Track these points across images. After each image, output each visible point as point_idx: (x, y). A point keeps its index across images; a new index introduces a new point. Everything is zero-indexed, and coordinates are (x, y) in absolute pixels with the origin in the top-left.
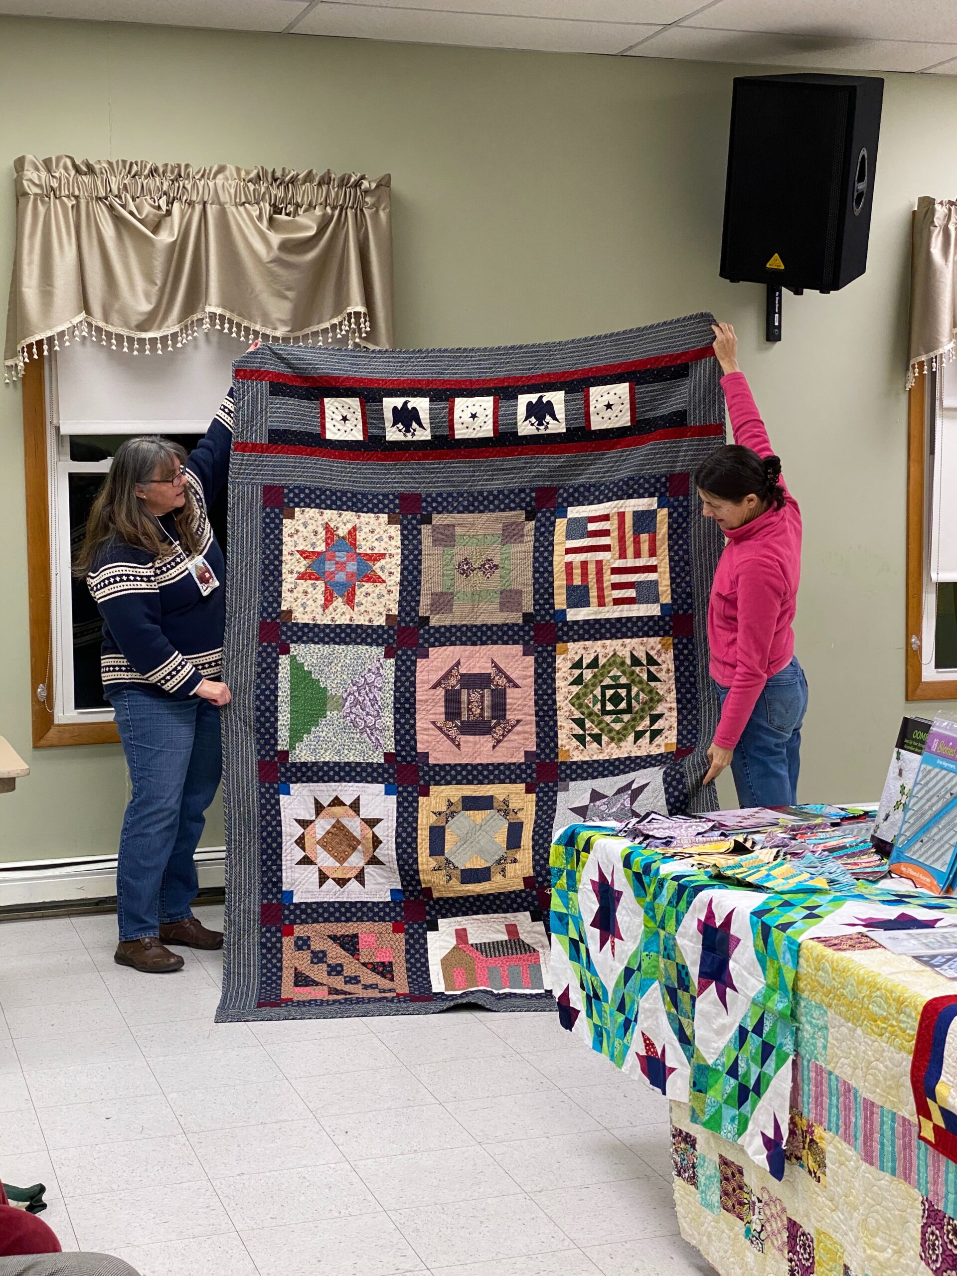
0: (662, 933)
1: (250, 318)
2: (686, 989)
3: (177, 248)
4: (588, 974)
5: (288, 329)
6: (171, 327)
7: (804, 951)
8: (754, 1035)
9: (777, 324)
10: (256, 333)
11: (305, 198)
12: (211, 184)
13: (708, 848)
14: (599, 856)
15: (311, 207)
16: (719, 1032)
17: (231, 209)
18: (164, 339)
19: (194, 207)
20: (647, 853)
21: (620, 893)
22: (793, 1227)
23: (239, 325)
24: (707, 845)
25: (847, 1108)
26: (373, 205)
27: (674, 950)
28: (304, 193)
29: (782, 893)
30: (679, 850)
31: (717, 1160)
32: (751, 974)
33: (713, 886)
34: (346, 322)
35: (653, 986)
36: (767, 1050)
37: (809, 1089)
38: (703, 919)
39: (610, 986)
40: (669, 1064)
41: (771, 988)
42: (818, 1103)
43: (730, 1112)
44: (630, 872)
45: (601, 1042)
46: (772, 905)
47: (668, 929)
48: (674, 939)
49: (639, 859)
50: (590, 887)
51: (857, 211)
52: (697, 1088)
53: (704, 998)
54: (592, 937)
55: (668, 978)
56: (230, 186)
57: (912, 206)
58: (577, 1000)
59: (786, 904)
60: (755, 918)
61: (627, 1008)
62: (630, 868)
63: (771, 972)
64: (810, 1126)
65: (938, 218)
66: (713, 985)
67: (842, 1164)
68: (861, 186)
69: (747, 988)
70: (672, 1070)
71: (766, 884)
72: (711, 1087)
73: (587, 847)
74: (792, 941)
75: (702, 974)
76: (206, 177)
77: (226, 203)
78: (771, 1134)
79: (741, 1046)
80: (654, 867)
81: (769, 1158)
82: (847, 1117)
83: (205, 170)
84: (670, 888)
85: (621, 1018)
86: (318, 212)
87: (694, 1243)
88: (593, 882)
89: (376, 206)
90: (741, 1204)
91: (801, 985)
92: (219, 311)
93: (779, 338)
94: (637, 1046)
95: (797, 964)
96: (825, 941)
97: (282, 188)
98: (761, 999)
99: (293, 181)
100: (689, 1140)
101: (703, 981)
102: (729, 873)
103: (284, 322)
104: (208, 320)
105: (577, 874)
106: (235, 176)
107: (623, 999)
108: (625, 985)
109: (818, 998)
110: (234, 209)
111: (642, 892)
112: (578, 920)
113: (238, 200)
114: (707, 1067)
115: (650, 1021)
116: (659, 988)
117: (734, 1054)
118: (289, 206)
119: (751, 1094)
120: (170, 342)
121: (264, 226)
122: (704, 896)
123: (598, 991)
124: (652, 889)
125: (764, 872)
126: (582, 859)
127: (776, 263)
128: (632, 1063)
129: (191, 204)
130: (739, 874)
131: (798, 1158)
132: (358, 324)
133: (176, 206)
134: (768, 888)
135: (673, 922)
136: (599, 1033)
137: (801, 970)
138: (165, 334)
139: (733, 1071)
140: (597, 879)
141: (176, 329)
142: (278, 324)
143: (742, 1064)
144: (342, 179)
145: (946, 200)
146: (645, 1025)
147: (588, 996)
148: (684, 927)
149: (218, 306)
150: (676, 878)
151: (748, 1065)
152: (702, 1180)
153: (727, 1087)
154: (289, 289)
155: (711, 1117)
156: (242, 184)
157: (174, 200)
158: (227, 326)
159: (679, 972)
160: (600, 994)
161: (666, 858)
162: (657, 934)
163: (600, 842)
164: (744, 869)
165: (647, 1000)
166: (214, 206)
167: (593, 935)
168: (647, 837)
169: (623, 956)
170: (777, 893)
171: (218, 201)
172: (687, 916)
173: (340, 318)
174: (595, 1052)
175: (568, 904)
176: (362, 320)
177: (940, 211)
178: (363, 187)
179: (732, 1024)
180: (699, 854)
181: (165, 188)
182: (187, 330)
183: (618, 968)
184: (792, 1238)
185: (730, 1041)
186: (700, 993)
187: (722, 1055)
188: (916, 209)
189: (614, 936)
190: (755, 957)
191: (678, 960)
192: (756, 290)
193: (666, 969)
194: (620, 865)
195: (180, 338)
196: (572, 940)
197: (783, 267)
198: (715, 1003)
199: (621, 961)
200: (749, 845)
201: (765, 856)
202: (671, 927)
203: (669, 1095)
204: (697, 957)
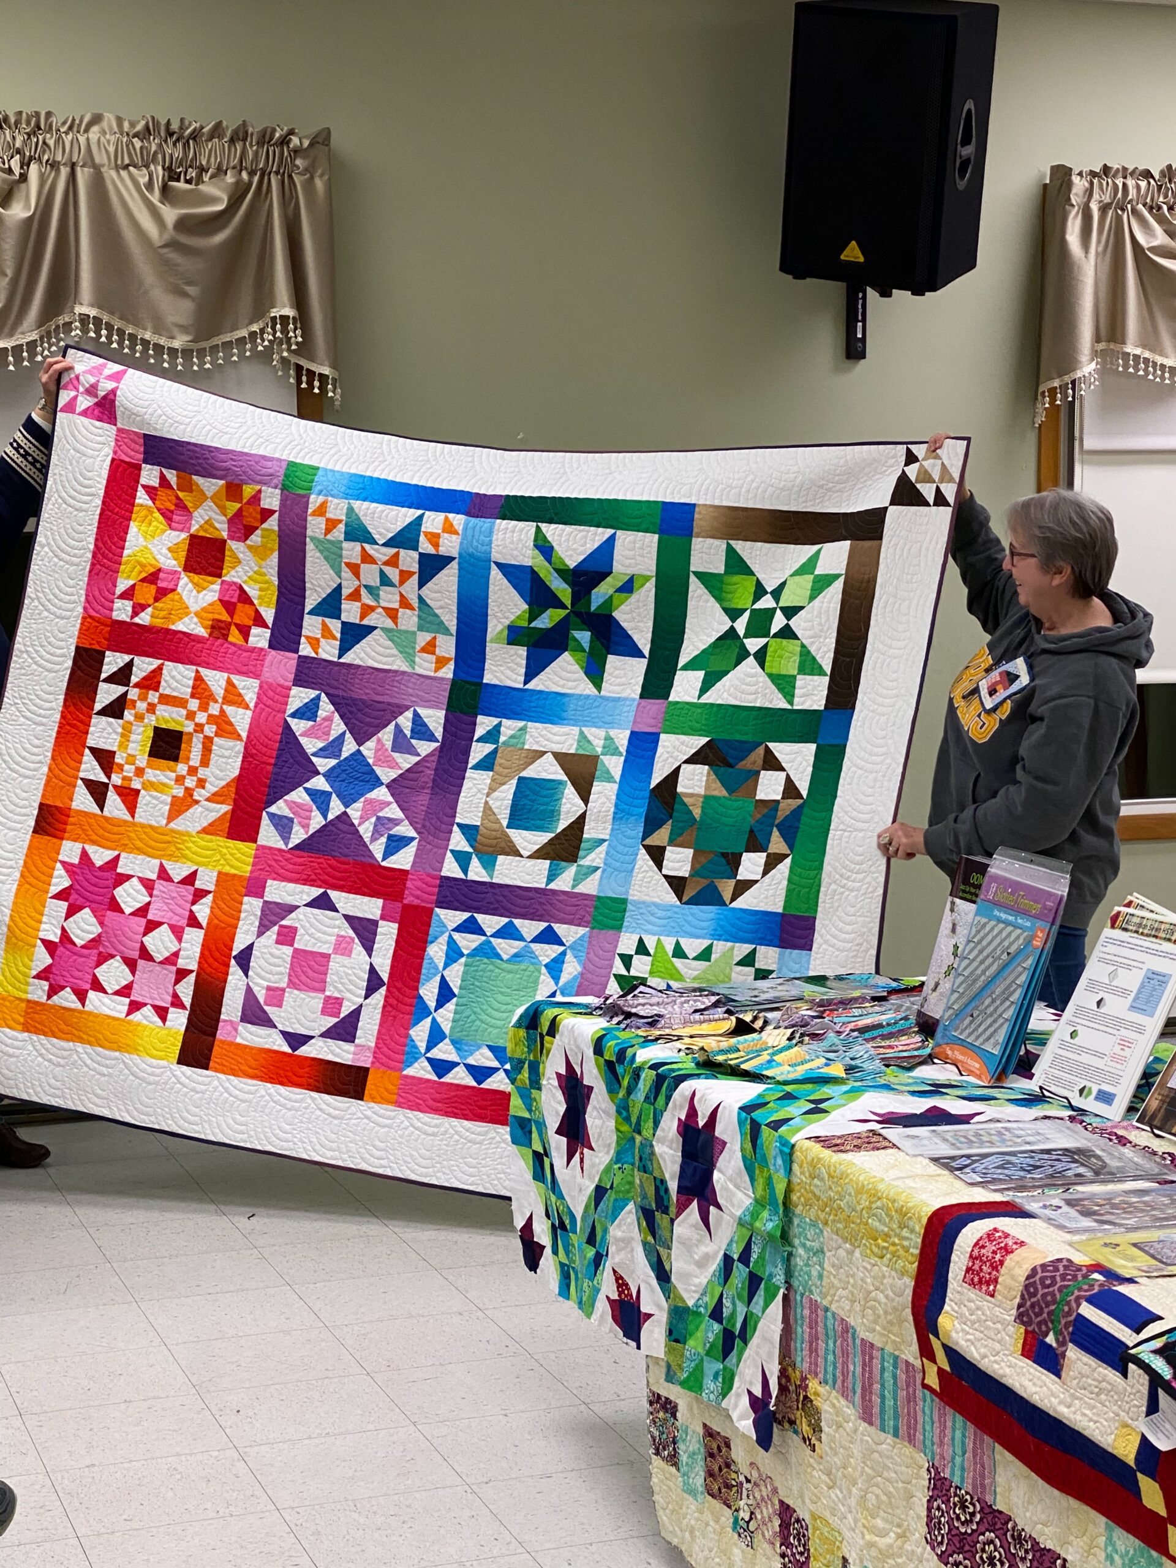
0: (638, 1139)
1: (136, 324)
2: (666, 1211)
3: (35, 225)
4: (553, 1198)
5: (189, 338)
6: (27, 334)
7: (798, 1154)
8: (740, 1265)
9: (859, 336)
10: (145, 343)
11: (213, 159)
12: (82, 139)
13: (705, 1029)
14: (566, 1041)
15: (220, 171)
16: (701, 1264)
17: (110, 174)
18: (17, 349)
19: (58, 171)
20: (624, 1035)
21: (590, 1089)
22: (786, 1511)
23: (121, 333)
24: (704, 1026)
25: (845, 1354)
26: (306, 170)
27: (651, 1160)
28: (210, 153)
29: (786, 1083)
30: (667, 1031)
31: (700, 1430)
32: (737, 1187)
33: (698, 1076)
34: (269, 330)
35: (628, 1208)
36: (754, 1282)
37: (802, 1331)
38: (683, 1118)
39: (578, 1212)
40: (645, 1308)
41: (759, 1203)
42: (814, 1350)
43: (712, 1367)
44: (601, 1060)
45: (568, 1286)
46: (768, 1099)
47: (644, 1133)
48: (652, 1146)
49: (612, 1043)
50: (556, 1083)
51: (962, 185)
52: (674, 1336)
53: (683, 1221)
54: (558, 1148)
55: (644, 1197)
56: (109, 142)
57: (1043, 176)
58: (542, 1233)
59: (789, 1097)
60: (744, 1114)
61: (598, 1238)
62: (602, 1055)
63: (760, 1182)
64: (804, 1379)
65: (1076, 194)
66: (695, 1204)
67: (839, 1426)
68: (967, 151)
69: (733, 1205)
70: (649, 1316)
71: (765, 1073)
72: (691, 1335)
73: (553, 1030)
74: (784, 1142)
75: (681, 1189)
76: (75, 129)
77: (103, 165)
78: (758, 1392)
79: (726, 1280)
80: (630, 1052)
81: (756, 1424)
82: (845, 1364)
83: (74, 120)
84: (647, 1078)
85: (591, 1253)
86: (230, 179)
87: (675, 1541)
88: (559, 1075)
89: (310, 171)
90: (729, 1487)
91: (794, 1197)
92: (93, 312)
93: (862, 355)
94: (608, 1288)
95: (790, 1171)
96: (825, 1142)
97: (180, 145)
98: (748, 1218)
99: (195, 136)
100: (668, 1407)
101: (684, 1198)
102: (720, 1058)
103: (184, 329)
104: (77, 324)
105: (541, 1066)
106: (116, 129)
107: (593, 1228)
108: (596, 1209)
109: (813, 1213)
110: (113, 173)
111: (616, 1086)
112: (541, 1126)
113: (119, 162)
114: (687, 1309)
115: (622, 1255)
116: (634, 1211)
117: (718, 1290)
118: (190, 170)
119: (737, 1341)
120: (25, 354)
121: (155, 198)
122: (686, 1087)
123: (564, 1218)
124: (625, 1083)
125: (765, 1056)
126: (546, 1045)
127: (853, 253)
128: (602, 1311)
129: (54, 165)
130: (733, 1059)
131: (792, 1423)
132: (285, 331)
133: (34, 168)
134: (768, 1077)
135: (651, 1123)
136: (565, 1274)
137: (795, 1180)
138: (18, 343)
139: (716, 1314)
140: (563, 1071)
141: (34, 336)
142: (176, 331)
143: (727, 1303)
144: (263, 134)
145: (1086, 169)
146: (617, 1260)
147: (553, 1225)
148: (663, 1130)
149: (92, 306)
150: (655, 1067)
151: (734, 1304)
152: (684, 1458)
153: (710, 1335)
154: (190, 283)
155: (691, 1374)
156: (125, 140)
157: (31, 159)
158: (104, 332)
159: (657, 1189)
160: (567, 1222)
161: (647, 1041)
162: (633, 1139)
163: (569, 1022)
164: (742, 1054)
165: (619, 1226)
166: (86, 169)
167: (558, 1144)
168: (628, 1015)
169: (594, 1171)
170: (779, 1083)
171: (90, 161)
172: (667, 1115)
173: (261, 324)
174: (561, 1299)
175: (531, 1105)
176: (291, 326)
177: (1079, 185)
178: (291, 146)
179: (716, 1253)
180: (691, 1037)
181: (18, 144)
182: (49, 338)
183: (588, 1187)
184: (785, 1526)
185: (714, 1275)
186: (678, 1214)
187: (704, 1294)
188: (1048, 182)
189: (583, 1146)
190: (741, 1164)
191: (656, 1174)
192: (833, 290)
193: (642, 1185)
194: (590, 1052)
195: (39, 349)
196: (535, 1153)
197: (862, 259)
198: (695, 1226)
199: (591, 1179)
200: (758, 1024)
201: (775, 1037)
202: (647, 1132)
203: (644, 1350)
204: (677, 1168)
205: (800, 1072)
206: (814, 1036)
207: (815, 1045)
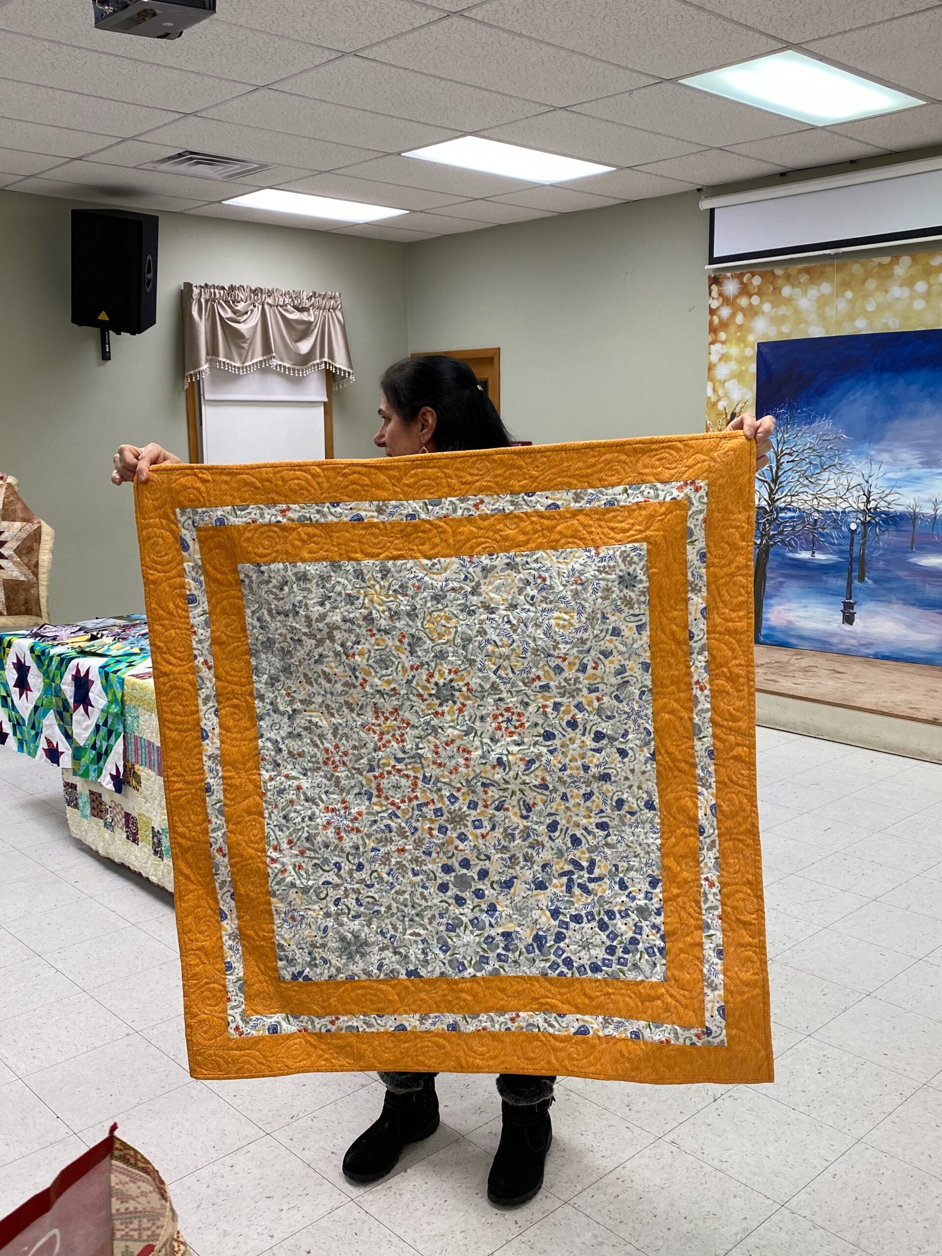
0: (53, 684)
2: (68, 711)
4: (13, 713)
7: (126, 681)
8: (103, 727)
9: (108, 350)
13: (77, 639)
14: (16, 649)
16: (86, 729)
20: (42, 645)
21: (29, 667)
22: (127, 815)
25: (150, 753)
27: (60, 692)
29: (116, 657)
30: (61, 641)
31: (88, 793)
32: (100, 697)
33: (79, 657)
35: (50, 712)
36: (110, 733)
37: (131, 748)
38: (74, 674)
39: (26, 718)
40: (60, 750)
41: (111, 703)
42: (136, 753)
43: (93, 767)
44: (34, 655)
45: (22, 747)
46: (109, 663)
48: (60, 687)
49: (38, 648)
50: (12, 666)
52: (76, 759)
53: (77, 713)
54: (15, 693)
55: (58, 707)
57: (181, 287)
58: (7, 727)
59: (118, 661)
60: (101, 670)
61: (37, 726)
62: (34, 653)
63: (110, 695)
64: (133, 765)
65: (195, 295)
66: (82, 707)
67: (148, 780)
68: (150, 275)
69: (99, 705)
70: (62, 753)
71: (107, 653)
72: (82, 757)
73: (10, 644)
74: (119, 678)
75: (75, 702)
78: (114, 773)
79: (97, 734)
80: (47, 651)
81: (114, 785)
82: (150, 756)
84: (56, 660)
85: (33, 732)
87: (78, 837)
88: (13, 664)
90: (102, 811)
91: (125, 698)
93: (109, 359)
94: (43, 744)
95: (123, 689)
96: (137, 676)
98: (106, 709)
100: (74, 787)
101: (76, 705)
102: (88, 649)
105: (4, 660)
107: (34, 723)
108: (35, 715)
109: (133, 703)
111: (41, 665)
112: (6, 685)
114: (80, 747)
115: (49, 731)
116: (53, 713)
117: (94, 738)
119: (104, 756)
122: (74, 662)
123: (19, 721)
124: (46, 663)
125: (105, 648)
126: (6, 652)
127: (104, 316)
128: (40, 753)
130: (93, 649)
131: (128, 782)
134: (108, 655)
135: (59, 678)
136: (21, 743)
137: (125, 692)
139: (94, 747)
140: (15, 661)
143: (98, 743)
145: (198, 285)
146: (47, 733)
147: (13, 724)
148: (65, 680)
150: (59, 655)
151: (101, 742)
152: (81, 804)
153: (91, 755)
155: (83, 772)
159: (64, 703)
161: (53, 646)
162: (51, 685)
163: (16, 641)
164: (95, 647)
165: (47, 720)
167: (15, 692)
168: (43, 637)
169: (33, 700)
170: (113, 657)
172: (66, 674)
174: (19, 753)
177: (196, 291)
179: (92, 724)
180: (72, 643)
183: (30, 706)
184: (127, 821)
185: (92, 732)
186: (75, 710)
187: (88, 740)
188: (183, 289)
189: (27, 690)
190: (102, 689)
191: (63, 697)
192: (94, 331)
193: (56, 703)
194: (28, 652)
196: (3, 697)
197: (107, 319)
198: (83, 715)
199: (32, 703)
200: (99, 636)
201: (108, 640)
202: (57, 681)
203: (61, 766)
204: (72, 694)
205: (121, 652)
206: (124, 639)
207: (125, 642)
